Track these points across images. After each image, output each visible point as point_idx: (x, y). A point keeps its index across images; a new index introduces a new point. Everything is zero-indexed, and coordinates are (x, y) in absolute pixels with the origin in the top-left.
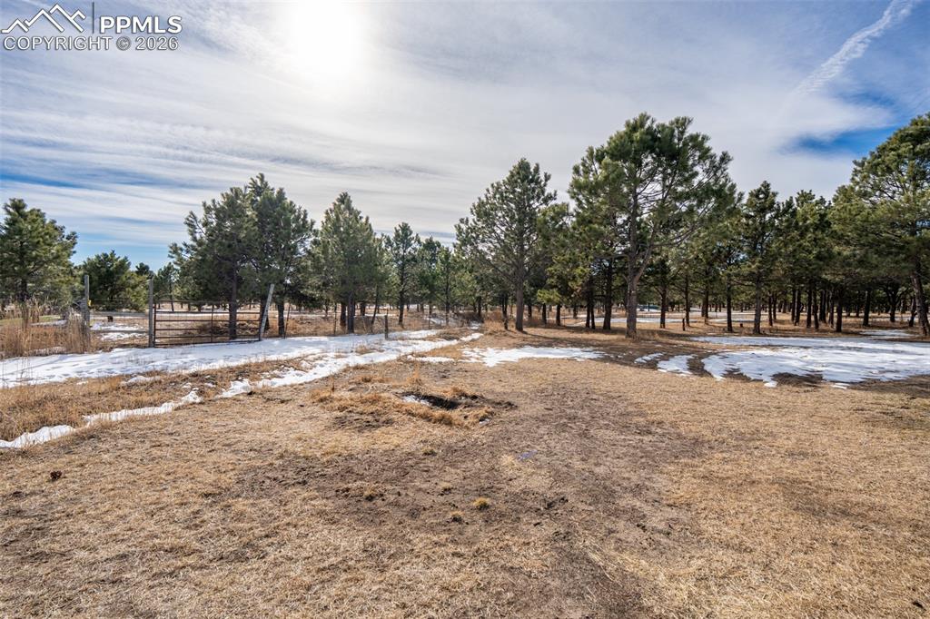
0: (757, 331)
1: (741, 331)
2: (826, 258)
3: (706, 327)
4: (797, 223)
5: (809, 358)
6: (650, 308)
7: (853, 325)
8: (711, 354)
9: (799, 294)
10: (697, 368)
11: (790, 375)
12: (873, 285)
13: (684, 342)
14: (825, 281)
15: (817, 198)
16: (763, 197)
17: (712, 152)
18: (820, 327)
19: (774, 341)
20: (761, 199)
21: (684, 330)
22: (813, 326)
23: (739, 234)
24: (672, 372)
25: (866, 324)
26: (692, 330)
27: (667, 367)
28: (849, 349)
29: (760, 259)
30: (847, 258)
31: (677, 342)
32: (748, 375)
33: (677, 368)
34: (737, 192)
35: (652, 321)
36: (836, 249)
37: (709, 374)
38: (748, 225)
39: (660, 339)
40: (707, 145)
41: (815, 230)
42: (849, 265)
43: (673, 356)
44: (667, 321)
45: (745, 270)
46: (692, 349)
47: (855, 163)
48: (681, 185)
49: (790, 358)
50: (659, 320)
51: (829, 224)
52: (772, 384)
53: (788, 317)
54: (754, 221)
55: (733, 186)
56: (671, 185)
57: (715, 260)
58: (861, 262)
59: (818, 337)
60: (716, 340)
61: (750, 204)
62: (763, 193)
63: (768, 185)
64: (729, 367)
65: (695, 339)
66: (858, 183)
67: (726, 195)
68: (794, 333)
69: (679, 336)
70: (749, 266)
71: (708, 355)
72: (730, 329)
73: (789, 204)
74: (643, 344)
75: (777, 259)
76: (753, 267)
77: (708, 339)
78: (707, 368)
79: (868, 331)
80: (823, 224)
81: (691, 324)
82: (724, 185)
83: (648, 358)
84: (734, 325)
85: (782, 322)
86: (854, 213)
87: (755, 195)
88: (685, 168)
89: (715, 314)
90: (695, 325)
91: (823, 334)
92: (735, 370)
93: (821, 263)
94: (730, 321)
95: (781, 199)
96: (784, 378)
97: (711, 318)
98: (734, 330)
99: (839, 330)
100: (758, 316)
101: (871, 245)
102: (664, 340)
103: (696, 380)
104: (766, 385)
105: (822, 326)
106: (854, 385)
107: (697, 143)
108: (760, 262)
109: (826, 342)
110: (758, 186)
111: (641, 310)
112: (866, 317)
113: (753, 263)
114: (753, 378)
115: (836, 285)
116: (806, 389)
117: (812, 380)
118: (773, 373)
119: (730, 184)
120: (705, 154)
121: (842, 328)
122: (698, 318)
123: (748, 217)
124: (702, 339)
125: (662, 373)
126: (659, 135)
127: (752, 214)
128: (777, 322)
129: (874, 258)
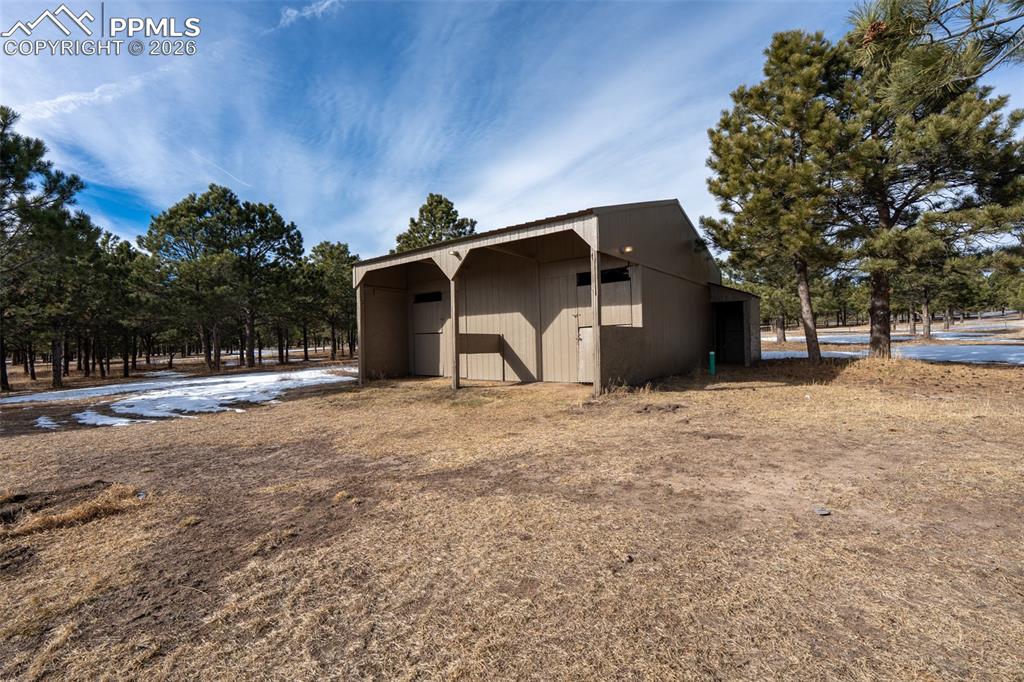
66: (153, 237)
83: (44, 422)
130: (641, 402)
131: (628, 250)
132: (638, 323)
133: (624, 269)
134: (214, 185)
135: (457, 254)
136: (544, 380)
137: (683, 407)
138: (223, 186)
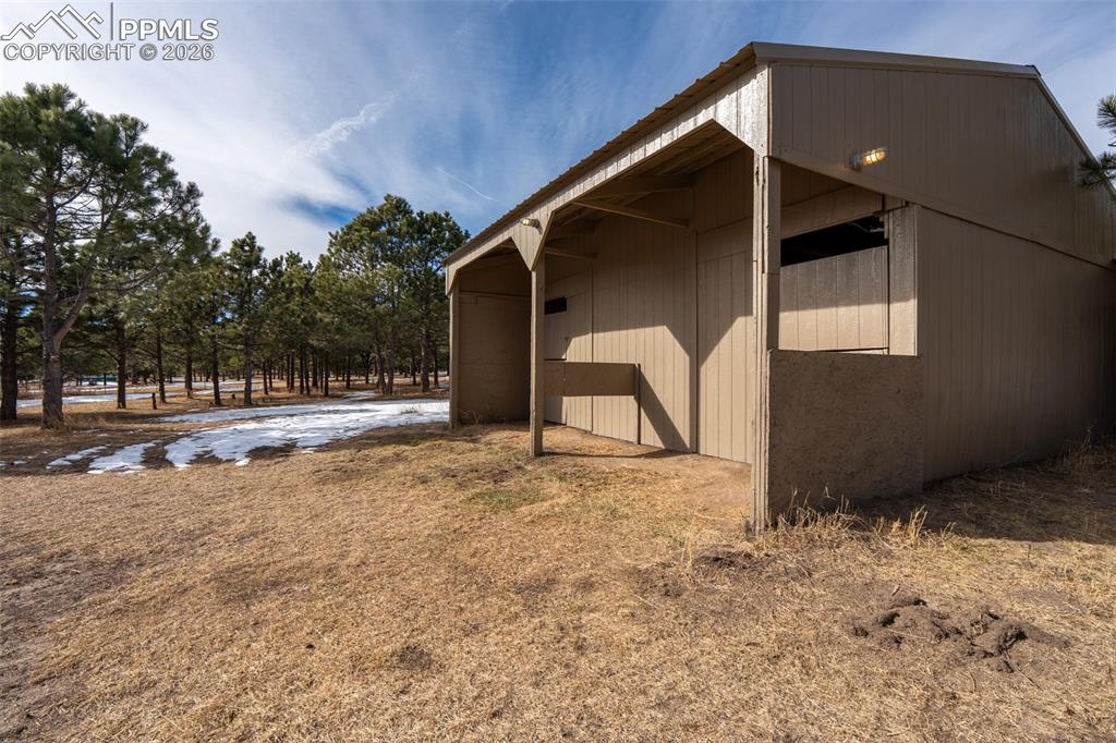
0: (248, 402)
1: (233, 403)
2: (311, 323)
3: (189, 402)
4: (283, 284)
5: (292, 426)
6: (105, 380)
7: (339, 389)
8: (182, 436)
9: (293, 360)
10: (156, 459)
11: (265, 448)
12: (351, 352)
13: (147, 426)
14: (312, 346)
15: (305, 262)
16: (247, 249)
17: (178, 178)
18: (312, 393)
19: (261, 411)
20: (246, 251)
21: (155, 408)
22: (305, 392)
23: (222, 288)
24: (113, 471)
25: (348, 387)
26: (169, 407)
27: (103, 466)
28: (329, 412)
29: (246, 319)
30: (327, 324)
31: (136, 426)
32: (220, 456)
33: (122, 464)
34: (213, 237)
35: (105, 399)
36: (319, 314)
37: (171, 464)
38: (232, 278)
39: (108, 425)
40: (171, 166)
41: (301, 293)
42: (329, 331)
43: (122, 448)
44: (128, 398)
45: (230, 331)
46: (157, 434)
47: (330, 234)
48: (134, 209)
49: (272, 429)
50: (116, 398)
51: (312, 291)
52: (244, 462)
53: (284, 384)
54: (239, 275)
55: (206, 229)
56: (116, 206)
57: (195, 316)
58: (339, 330)
59: (309, 403)
60: (194, 418)
61: (233, 254)
62: (248, 245)
63: (254, 238)
64: (200, 451)
65: (167, 419)
66: (333, 255)
67: (196, 238)
68: (288, 401)
69: (143, 418)
70: (235, 328)
71: (176, 439)
72: (218, 402)
73: (277, 263)
74: (75, 437)
75: (263, 321)
76: (240, 328)
77: (185, 417)
78: (169, 457)
79: (349, 394)
80: (307, 290)
81: (167, 400)
82: (196, 223)
83: (76, 457)
84: (222, 396)
85: (278, 390)
86: (331, 282)
87: (239, 245)
88: (138, 189)
89: (202, 384)
90: (174, 400)
91: (312, 399)
92: (207, 452)
93: (308, 328)
94: (217, 393)
95: (269, 256)
96: (259, 453)
97: (198, 390)
98: (222, 402)
99: (326, 395)
100: (248, 384)
101: (344, 314)
102: (115, 426)
103: (147, 475)
104: (238, 464)
105: (314, 392)
106: (321, 448)
107: (156, 161)
108: (247, 323)
109: (314, 407)
110: (242, 236)
111: (91, 384)
112: (348, 381)
113: (240, 324)
114: (224, 459)
115: (321, 350)
116: (277, 460)
117: (287, 449)
118: (248, 448)
119: (203, 224)
120: (168, 179)
121: (330, 393)
122: (181, 391)
123: (232, 269)
124: (177, 418)
125: (93, 475)
126: (93, 129)
127: (237, 267)
128: (272, 389)
129: (346, 326)
130: (884, 573)
131: (873, 157)
132: (905, 344)
133: (874, 221)
134: (389, 196)
135: (536, 224)
136: (702, 452)
137: (1043, 637)
138: (398, 196)
